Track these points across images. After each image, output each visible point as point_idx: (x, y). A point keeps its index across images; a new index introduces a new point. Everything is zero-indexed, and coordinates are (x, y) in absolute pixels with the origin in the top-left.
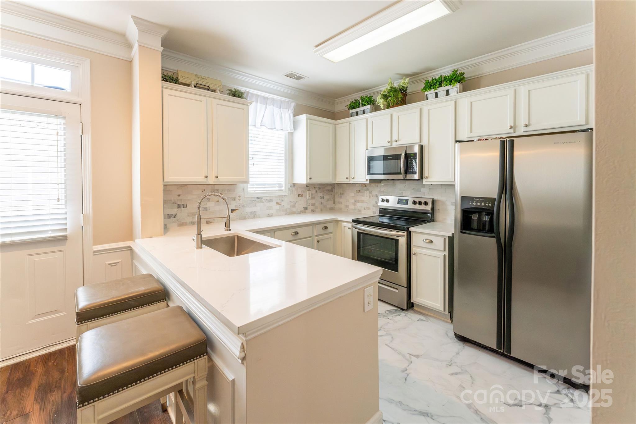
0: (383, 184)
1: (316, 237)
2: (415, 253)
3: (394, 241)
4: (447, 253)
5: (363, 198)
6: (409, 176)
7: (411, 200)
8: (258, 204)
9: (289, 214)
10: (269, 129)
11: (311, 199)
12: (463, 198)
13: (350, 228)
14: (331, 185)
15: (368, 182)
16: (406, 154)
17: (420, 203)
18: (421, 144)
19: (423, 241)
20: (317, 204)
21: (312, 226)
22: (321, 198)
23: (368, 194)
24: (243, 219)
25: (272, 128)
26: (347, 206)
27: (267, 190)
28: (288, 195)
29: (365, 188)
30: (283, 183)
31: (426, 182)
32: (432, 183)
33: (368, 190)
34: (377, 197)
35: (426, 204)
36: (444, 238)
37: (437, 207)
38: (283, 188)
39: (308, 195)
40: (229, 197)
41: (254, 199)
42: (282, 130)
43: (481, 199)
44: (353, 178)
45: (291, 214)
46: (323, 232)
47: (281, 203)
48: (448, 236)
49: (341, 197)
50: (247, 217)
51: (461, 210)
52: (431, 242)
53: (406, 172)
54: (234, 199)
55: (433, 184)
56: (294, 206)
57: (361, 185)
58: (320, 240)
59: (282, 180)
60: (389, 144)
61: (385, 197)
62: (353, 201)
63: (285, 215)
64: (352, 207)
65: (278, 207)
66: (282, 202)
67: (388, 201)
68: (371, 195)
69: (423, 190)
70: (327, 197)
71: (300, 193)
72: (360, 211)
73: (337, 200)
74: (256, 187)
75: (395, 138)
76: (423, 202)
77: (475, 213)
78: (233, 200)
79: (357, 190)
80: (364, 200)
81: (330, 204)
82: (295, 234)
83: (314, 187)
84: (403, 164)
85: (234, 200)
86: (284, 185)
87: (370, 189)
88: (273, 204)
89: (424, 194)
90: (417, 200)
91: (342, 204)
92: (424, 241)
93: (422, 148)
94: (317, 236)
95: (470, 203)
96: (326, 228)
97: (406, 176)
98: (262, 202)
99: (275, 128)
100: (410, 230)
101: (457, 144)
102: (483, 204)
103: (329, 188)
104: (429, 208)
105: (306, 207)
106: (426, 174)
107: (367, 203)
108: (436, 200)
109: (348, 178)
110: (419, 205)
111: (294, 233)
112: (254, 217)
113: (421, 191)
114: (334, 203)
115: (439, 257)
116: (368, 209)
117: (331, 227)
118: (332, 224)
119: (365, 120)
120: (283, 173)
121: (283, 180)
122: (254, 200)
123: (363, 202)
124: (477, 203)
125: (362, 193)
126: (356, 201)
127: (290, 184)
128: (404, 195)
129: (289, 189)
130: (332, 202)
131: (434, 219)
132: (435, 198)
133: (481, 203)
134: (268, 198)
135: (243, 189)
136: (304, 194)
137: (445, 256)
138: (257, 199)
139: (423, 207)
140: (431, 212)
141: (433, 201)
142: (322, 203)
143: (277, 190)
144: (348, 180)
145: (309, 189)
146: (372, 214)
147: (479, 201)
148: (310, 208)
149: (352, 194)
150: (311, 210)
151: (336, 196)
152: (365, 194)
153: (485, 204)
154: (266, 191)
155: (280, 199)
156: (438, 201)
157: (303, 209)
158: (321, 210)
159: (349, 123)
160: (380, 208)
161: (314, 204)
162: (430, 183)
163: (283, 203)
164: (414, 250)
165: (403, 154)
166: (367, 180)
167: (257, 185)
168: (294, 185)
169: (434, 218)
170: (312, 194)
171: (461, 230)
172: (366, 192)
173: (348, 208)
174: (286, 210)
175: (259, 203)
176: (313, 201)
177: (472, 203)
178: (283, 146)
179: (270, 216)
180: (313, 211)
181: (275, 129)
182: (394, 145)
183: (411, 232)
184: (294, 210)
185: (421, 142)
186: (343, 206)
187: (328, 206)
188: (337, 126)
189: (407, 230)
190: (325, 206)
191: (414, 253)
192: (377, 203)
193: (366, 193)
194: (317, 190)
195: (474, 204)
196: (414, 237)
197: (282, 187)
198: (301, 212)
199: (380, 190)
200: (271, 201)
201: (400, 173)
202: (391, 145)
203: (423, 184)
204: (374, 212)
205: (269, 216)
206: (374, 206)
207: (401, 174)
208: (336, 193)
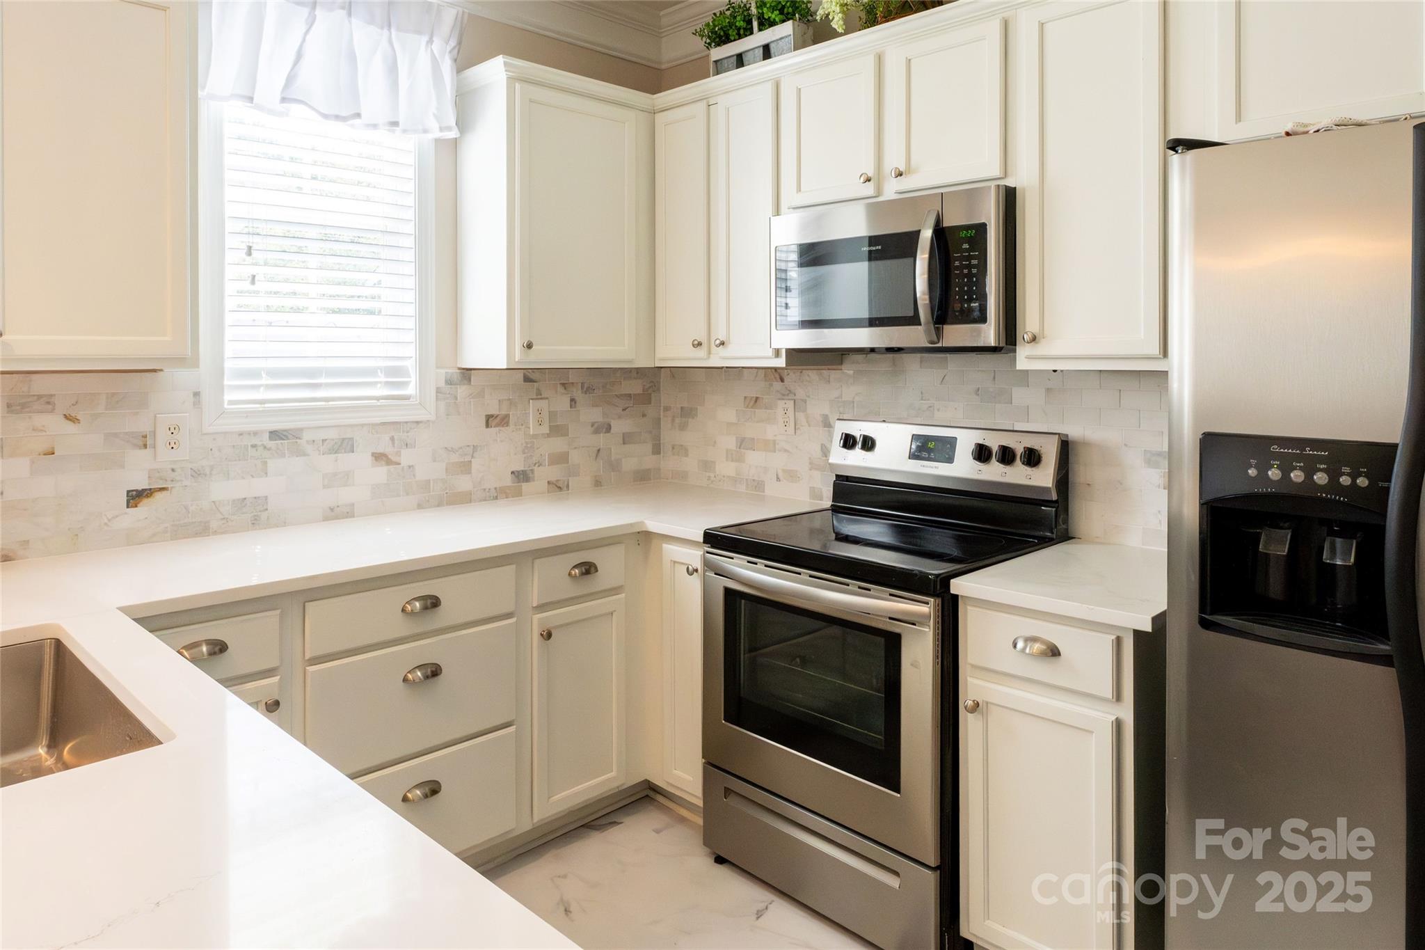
0: (851, 372)
1: (537, 617)
2: (978, 704)
3: (881, 640)
4: (1127, 713)
5: (772, 431)
6: (956, 334)
7: (966, 442)
8: (273, 464)
9: (439, 505)
10: (326, 116)
11: (549, 436)
12: (1212, 444)
13: (696, 571)
14: (640, 372)
15: (781, 362)
16: (940, 232)
17: (1007, 456)
18: (1010, 182)
19: (1015, 646)
20: (575, 457)
21: (514, 566)
22: (597, 432)
23: (791, 413)
24: (197, 534)
25: (343, 114)
26: (707, 465)
27: (327, 400)
28: (432, 417)
29: (777, 385)
30: (411, 365)
31: (1028, 357)
32: (1059, 366)
33: (787, 394)
34: (828, 425)
35: (1032, 458)
36: (1114, 637)
37: (1081, 473)
38: (411, 390)
39: (533, 417)
40: (116, 435)
41: (255, 441)
42: (395, 124)
43: (1308, 451)
44: (722, 343)
45: (447, 504)
46: (571, 590)
47: (398, 454)
48: (1134, 630)
49: (683, 427)
50: (214, 525)
51: (1202, 505)
52: (1054, 652)
53: (943, 314)
54: (144, 441)
55: (1062, 371)
56: (465, 467)
57: (761, 373)
58: (556, 627)
59: (406, 351)
60: (869, 189)
61: (858, 429)
62: (729, 442)
63: (420, 506)
64: (725, 468)
65: (381, 473)
66: (404, 452)
67: (868, 444)
68: (800, 416)
69: (1020, 395)
70: (621, 426)
71: (493, 411)
72: (759, 486)
73: (669, 435)
74: (268, 387)
75: (894, 159)
76: (1019, 450)
77: (1274, 520)
78: (136, 446)
79: (745, 398)
80: (774, 441)
81: (636, 457)
82: (425, 608)
83: (563, 384)
84: (926, 276)
85: (145, 446)
86: (413, 379)
87: (800, 393)
88: (360, 460)
89: (1026, 413)
90: (994, 442)
91: (687, 455)
92: (1020, 645)
93: (1010, 198)
94: (541, 608)
95: (1252, 472)
96: (588, 569)
97: (939, 333)
98: (301, 453)
99: (358, 115)
100: (953, 591)
101: (1175, 159)
102: (1321, 478)
103: (635, 387)
104: (1043, 478)
105: (524, 472)
106: (1029, 321)
107: (786, 451)
108: (1075, 443)
109: (700, 344)
110: (1002, 466)
111: (417, 604)
112: (256, 523)
113: (1011, 403)
114: (657, 450)
115: (1092, 732)
116: (792, 476)
117: (611, 565)
118: (618, 552)
119: (769, 88)
120: (410, 324)
121: (411, 351)
122: (254, 446)
123: (770, 446)
124: (1286, 471)
125: (766, 408)
126: (742, 443)
127: (443, 371)
128: (940, 416)
129: (438, 390)
130: (648, 447)
131: (1067, 530)
132: (1074, 431)
133: (1310, 472)
134: (332, 434)
135: (196, 394)
136: (511, 413)
137: (1118, 725)
138: (271, 439)
139: (1018, 475)
140: (1054, 497)
141: (1066, 448)
142: (599, 450)
143: (378, 399)
144: (701, 352)
145: (539, 393)
146: (808, 499)
147: (1299, 458)
148: (545, 474)
149: (728, 414)
150: (549, 482)
151: (665, 424)
152: (780, 412)
153: (1334, 475)
154: (323, 403)
155: (392, 439)
156: (1086, 444)
157: (508, 481)
158: (598, 483)
159: (703, 105)
160: (837, 476)
161: (560, 459)
162: (1050, 366)
163: (406, 458)
164: (972, 687)
165: (927, 234)
166: (777, 353)
167: (272, 373)
168: (467, 373)
169: (1066, 521)
170: (553, 415)
171: (1202, 609)
172: (781, 404)
173: (712, 475)
174: (426, 485)
175: (283, 456)
176: (557, 445)
177: (1263, 468)
178: (410, 201)
179: (337, 514)
180: (558, 488)
181: (357, 121)
182: (892, 189)
183: (960, 598)
184: (464, 483)
185: (1006, 175)
186: (690, 464)
187: (630, 464)
188: (658, 116)
189: (938, 589)
190: (614, 466)
191: (970, 703)
192: (825, 452)
193: (783, 407)
194: (578, 394)
195: (1274, 474)
196: (972, 625)
197: (405, 384)
198: (499, 495)
199: (841, 396)
200: (345, 445)
201: (914, 320)
202: (879, 192)
203: (1017, 368)
204: (814, 494)
205: (337, 518)
206: (813, 466)
207: (920, 325)
208: (667, 409)
